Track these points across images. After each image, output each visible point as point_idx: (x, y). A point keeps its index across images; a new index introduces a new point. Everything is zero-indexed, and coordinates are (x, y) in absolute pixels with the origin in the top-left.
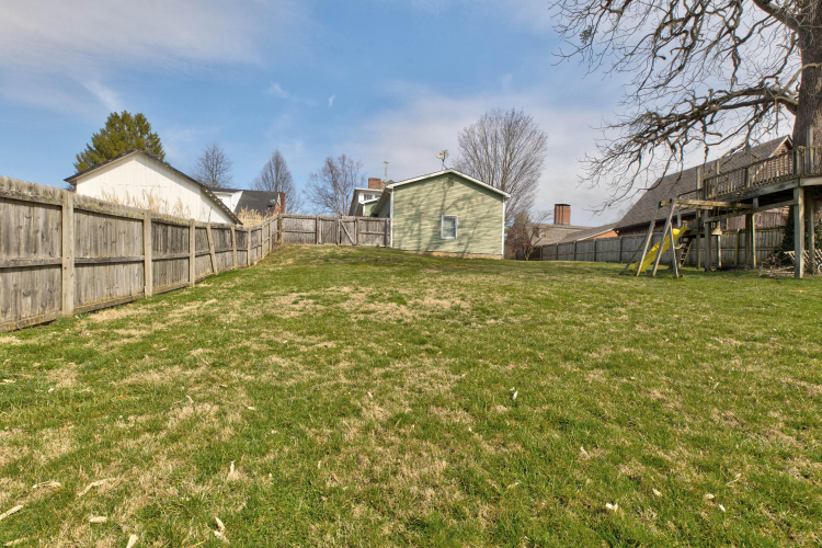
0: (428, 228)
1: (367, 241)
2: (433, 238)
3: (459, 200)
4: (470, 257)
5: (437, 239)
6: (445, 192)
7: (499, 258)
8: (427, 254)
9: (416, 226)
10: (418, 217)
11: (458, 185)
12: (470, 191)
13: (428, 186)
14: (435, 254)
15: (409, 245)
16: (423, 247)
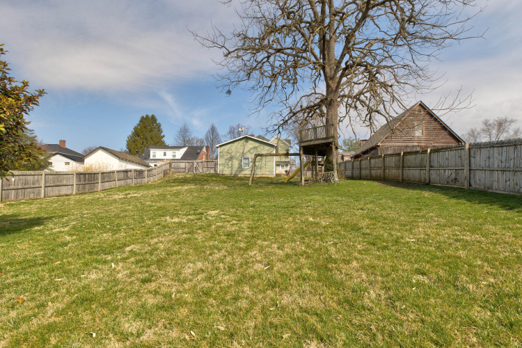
0: (236, 163)
1: (208, 171)
2: (239, 168)
3: (251, 149)
4: (257, 176)
5: (240, 169)
6: (244, 146)
7: (273, 176)
8: (235, 175)
9: (230, 163)
10: (231, 158)
11: (250, 142)
12: (257, 144)
13: (236, 144)
14: (239, 176)
15: (227, 172)
16: (234, 172)
